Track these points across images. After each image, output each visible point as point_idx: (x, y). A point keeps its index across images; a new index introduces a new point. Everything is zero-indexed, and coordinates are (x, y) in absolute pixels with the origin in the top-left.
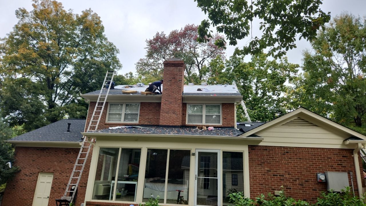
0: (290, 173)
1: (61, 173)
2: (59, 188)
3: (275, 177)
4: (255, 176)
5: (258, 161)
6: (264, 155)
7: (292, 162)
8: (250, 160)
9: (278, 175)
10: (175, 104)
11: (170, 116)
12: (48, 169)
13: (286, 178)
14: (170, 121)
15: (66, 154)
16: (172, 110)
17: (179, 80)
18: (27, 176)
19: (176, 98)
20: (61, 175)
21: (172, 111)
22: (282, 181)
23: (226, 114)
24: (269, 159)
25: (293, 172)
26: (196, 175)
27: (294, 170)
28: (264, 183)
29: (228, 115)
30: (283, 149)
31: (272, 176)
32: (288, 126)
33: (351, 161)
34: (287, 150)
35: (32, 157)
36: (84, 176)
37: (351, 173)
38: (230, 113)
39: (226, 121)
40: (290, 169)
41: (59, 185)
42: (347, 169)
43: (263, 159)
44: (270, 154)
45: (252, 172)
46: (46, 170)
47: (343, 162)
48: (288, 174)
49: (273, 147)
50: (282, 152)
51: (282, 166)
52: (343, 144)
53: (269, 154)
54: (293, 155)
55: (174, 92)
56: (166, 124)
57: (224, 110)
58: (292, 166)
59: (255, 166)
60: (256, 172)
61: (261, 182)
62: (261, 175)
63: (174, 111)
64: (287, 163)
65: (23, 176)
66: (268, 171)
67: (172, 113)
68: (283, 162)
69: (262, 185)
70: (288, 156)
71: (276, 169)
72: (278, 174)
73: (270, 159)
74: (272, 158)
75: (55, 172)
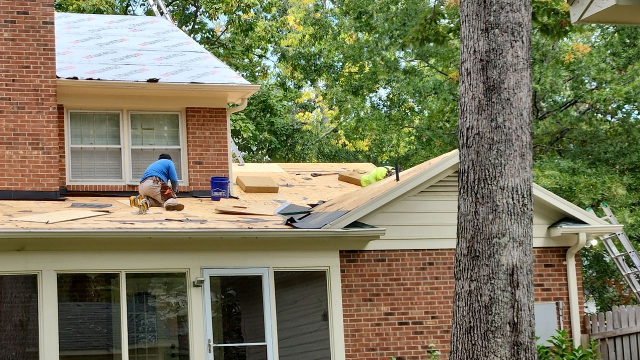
0: (437, 315)
3: (402, 329)
4: (358, 331)
5: (364, 291)
6: (379, 275)
7: (440, 288)
8: (344, 291)
9: (410, 322)
10: (38, 113)
11: (24, 157)
13: (428, 328)
14: (22, 176)
16: (29, 135)
17: (45, 23)
19: (37, 90)
21: (26, 139)
22: (418, 336)
23: (201, 146)
24: (388, 285)
25: (442, 313)
26: (209, 340)
27: (444, 307)
28: (378, 345)
29: (208, 151)
30: (421, 256)
31: (397, 326)
32: (433, 193)
33: (560, 275)
34: (430, 259)
37: (561, 302)
38: (215, 142)
39: (203, 172)
40: (437, 305)
42: (552, 294)
43: (374, 285)
44: (393, 270)
45: (351, 321)
47: (547, 279)
48: (433, 318)
49: (400, 252)
50: (419, 264)
51: (418, 299)
52: (548, 236)
53: (389, 270)
54: (443, 268)
55: (28, 67)
56: (11, 184)
57: (195, 133)
58: (440, 298)
59: (358, 305)
60: (360, 320)
61: (371, 343)
62: (372, 325)
63: (33, 139)
64: (429, 291)
66: (386, 314)
67: (30, 147)
68: (420, 289)
69: (373, 350)
70: (433, 273)
71: (405, 309)
72: (410, 318)
73: (392, 285)
74: (395, 280)
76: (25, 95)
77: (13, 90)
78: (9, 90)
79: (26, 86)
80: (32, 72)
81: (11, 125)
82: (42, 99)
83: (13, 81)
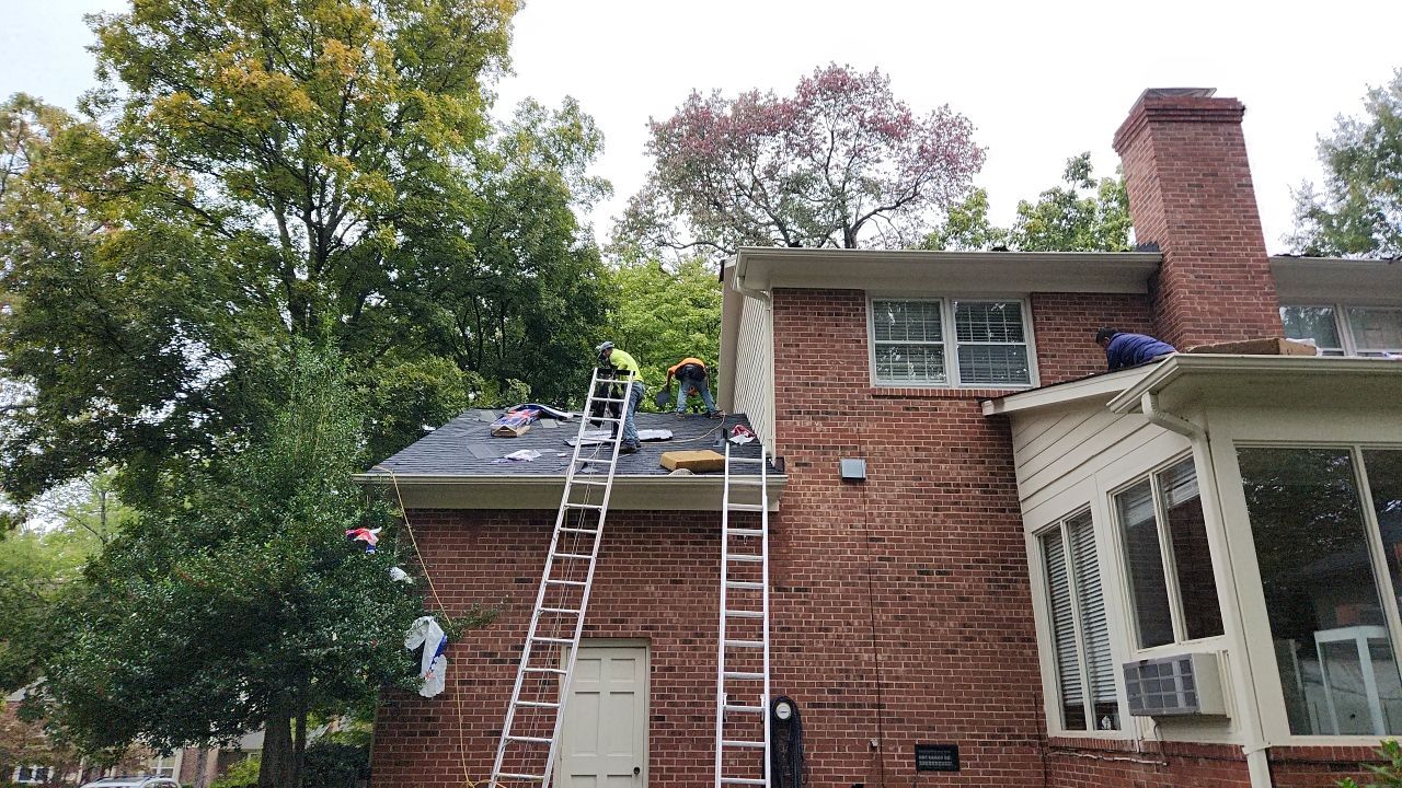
1: (691, 642)
2: (695, 719)
10: (1248, 293)
12: (615, 621)
15: (701, 543)
16: (1242, 320)
17: (1239, 186)
18: (501, 661)
20: (695, 649)
21: (1239, 327)
35: (513, 561)
36: (821, 650)
41: (693, 704)
46: (604, 628)
55: (1227, 238)
63: (1250, 326)
65: (474, 662)
67: (1245, 336)
75: (657, 635)
76: (1230, 272)
77: (1212, 266)
78: (1206, 266)
79: (1227, 260)
80: (1233, 244)
81: (1216, 308)
82: (1253, 277)
83: (1210, 254)
